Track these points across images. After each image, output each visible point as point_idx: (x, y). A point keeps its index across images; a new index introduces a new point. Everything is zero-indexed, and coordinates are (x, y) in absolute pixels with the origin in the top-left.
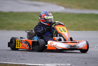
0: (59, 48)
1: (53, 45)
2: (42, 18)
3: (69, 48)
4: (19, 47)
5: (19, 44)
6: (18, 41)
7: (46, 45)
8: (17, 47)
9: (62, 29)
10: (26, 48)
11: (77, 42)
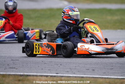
0: (93, 52)
1: (84, 48)
2: (65, 14)
3: (105, 51)
4: (38, 52)
5: (37, 48)
6: (36, 45)
7: (75, 49)
8: (36, 52)
9: (94, 27)
10: (48, 54)
11: (114, 44)
